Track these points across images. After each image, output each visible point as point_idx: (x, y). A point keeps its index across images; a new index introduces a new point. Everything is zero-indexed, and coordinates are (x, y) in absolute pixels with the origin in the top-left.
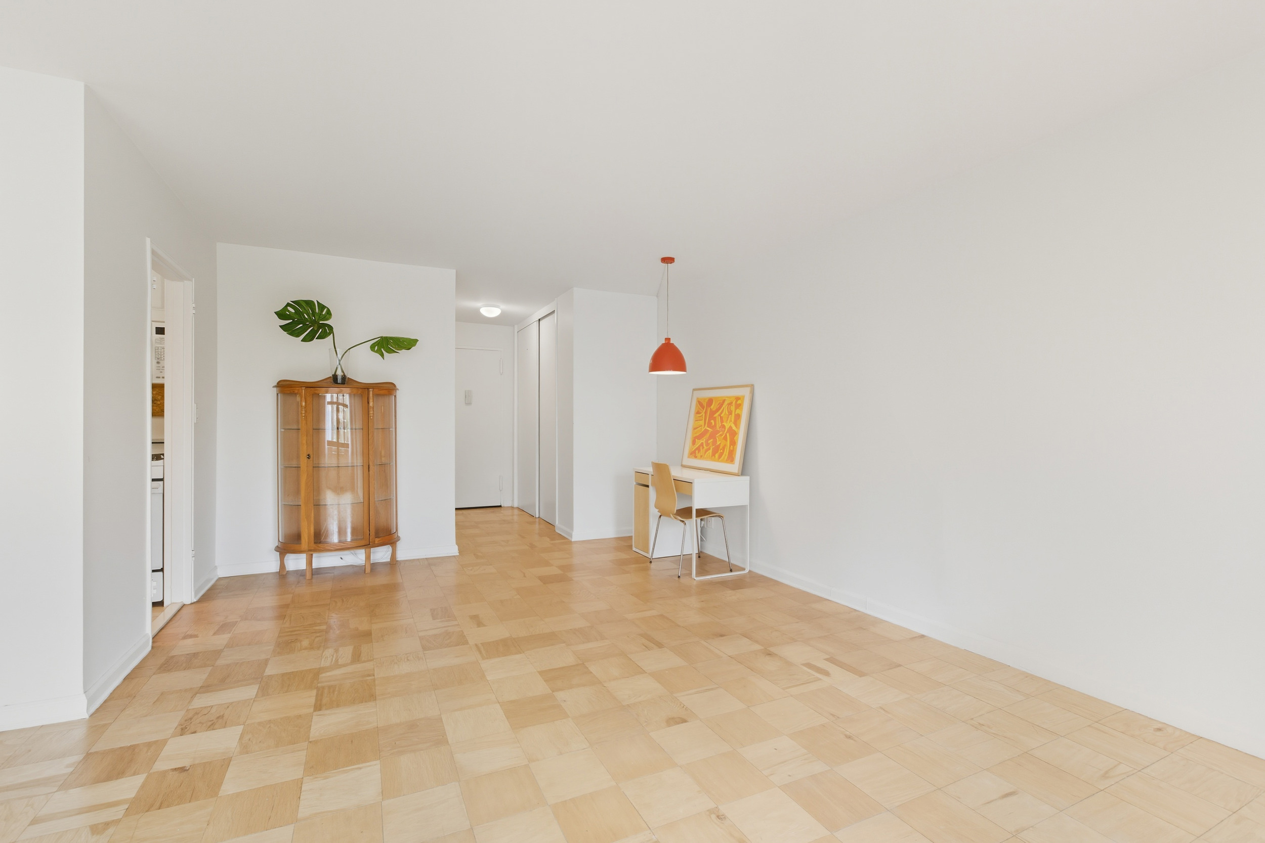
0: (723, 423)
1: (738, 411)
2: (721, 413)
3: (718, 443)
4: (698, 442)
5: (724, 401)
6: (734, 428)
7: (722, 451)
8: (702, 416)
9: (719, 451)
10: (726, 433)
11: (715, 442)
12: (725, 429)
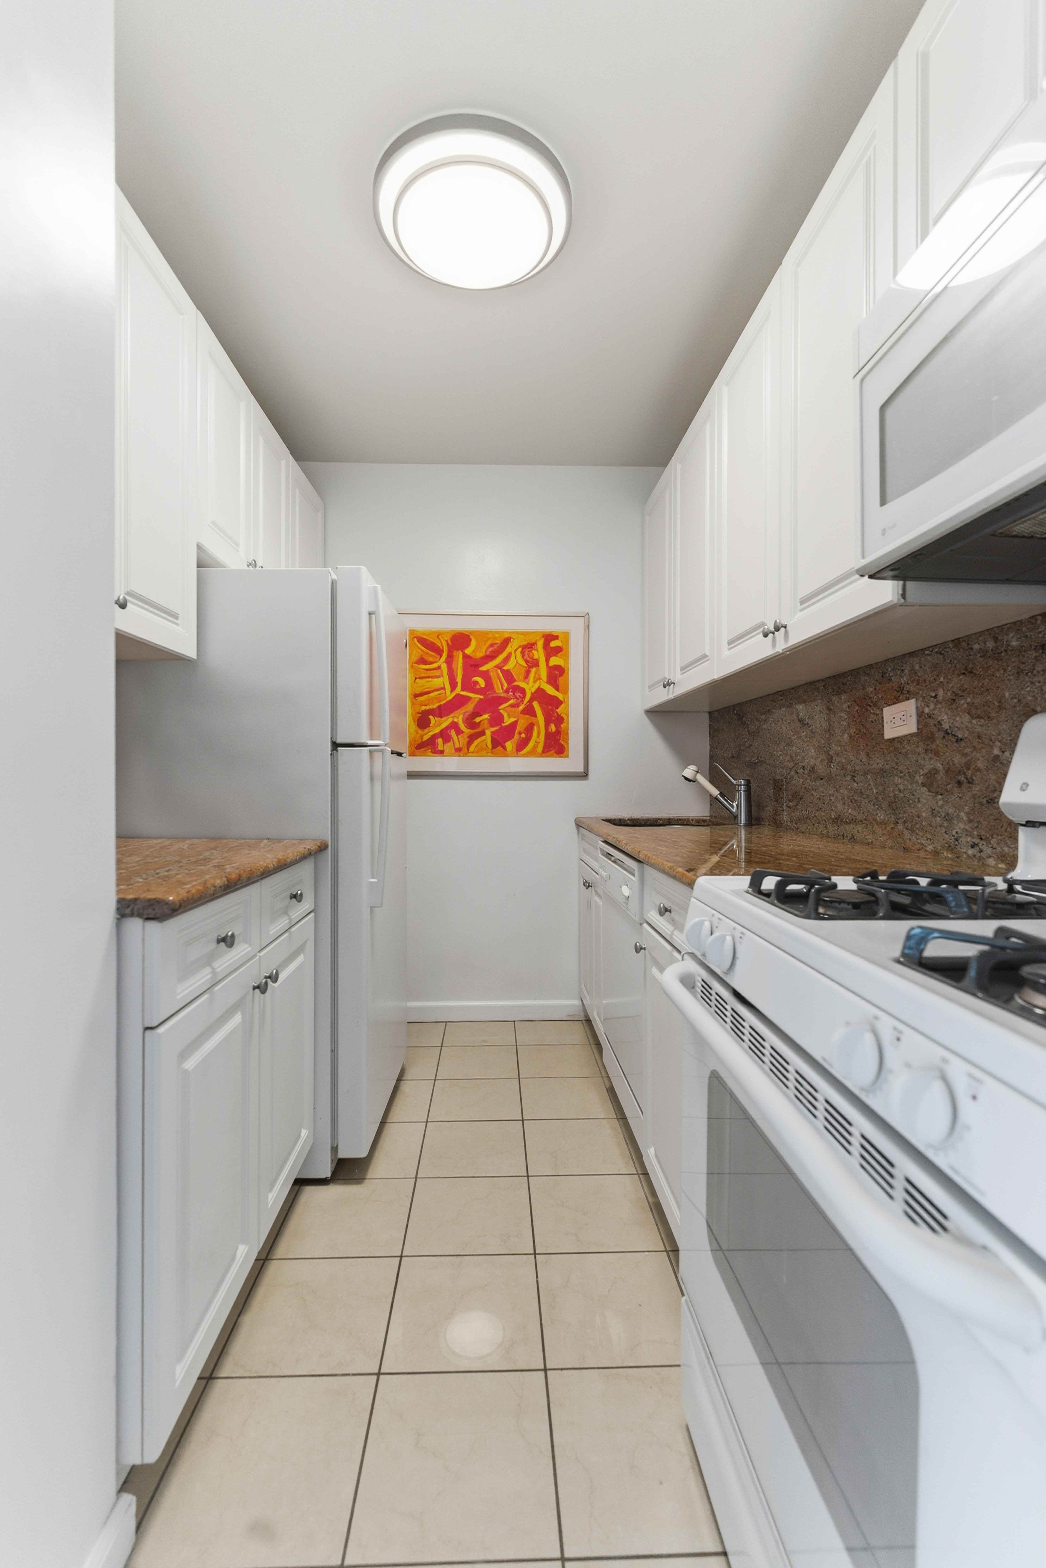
0: (516, 683)
1: (554, 661)
2: (507, 660)
3: (508, 721)
4: (437, 725)
5: (507, 641)
6: (550, 690)
7: (523, 735)
8: (439, 668)
9: (516, 737)
10: (531, 701)
11: (497, 719)
12: (524, 697)
